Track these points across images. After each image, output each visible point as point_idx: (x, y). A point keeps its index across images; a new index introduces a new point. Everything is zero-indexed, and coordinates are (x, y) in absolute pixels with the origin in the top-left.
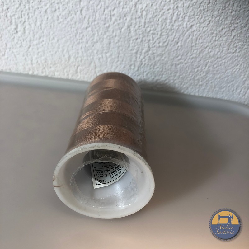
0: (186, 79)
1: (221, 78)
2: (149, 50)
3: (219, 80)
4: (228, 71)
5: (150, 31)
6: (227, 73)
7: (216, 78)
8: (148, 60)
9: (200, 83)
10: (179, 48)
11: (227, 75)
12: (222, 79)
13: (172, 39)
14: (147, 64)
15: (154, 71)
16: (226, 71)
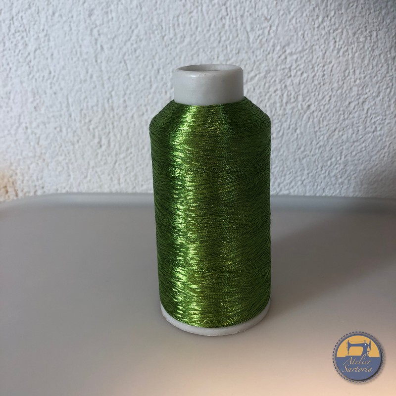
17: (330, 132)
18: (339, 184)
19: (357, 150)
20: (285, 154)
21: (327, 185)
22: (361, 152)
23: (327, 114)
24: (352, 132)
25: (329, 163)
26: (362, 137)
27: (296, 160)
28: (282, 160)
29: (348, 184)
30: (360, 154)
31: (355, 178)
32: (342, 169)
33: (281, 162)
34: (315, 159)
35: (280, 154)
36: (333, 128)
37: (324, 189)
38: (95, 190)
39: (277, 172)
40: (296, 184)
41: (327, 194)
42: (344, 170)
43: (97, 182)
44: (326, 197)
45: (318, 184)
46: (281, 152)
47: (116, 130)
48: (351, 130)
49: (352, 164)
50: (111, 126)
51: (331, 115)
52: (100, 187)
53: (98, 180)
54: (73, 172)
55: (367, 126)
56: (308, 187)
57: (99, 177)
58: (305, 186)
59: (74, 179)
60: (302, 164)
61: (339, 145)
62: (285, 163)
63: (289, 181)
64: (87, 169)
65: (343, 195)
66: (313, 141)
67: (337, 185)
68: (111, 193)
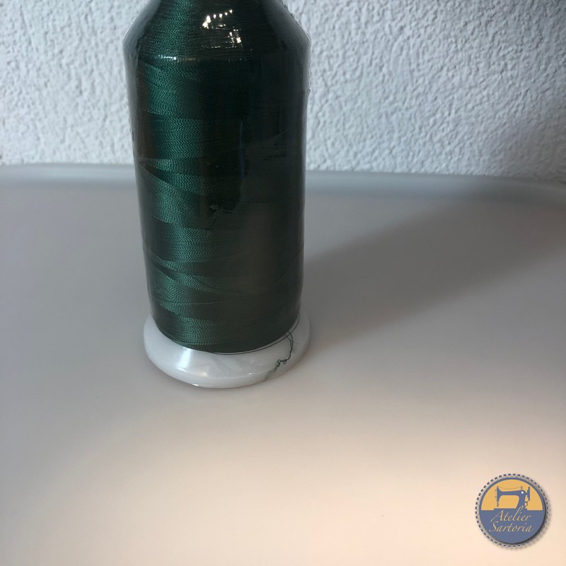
0: (415, 143)
1: (489, 131)
2: (328, 91)
3: (484, 137)
4: (501, 114)
5: (322, 52)
6: (499, 118)
7: (479, 133)
8: (330, 112)
9: (448, 149)
10: (387, 77)
11: (499, 122)
12: (492, 132)
13: (369, 62)
14: (328, 121)
15: (345, 133)
16: (496, 113)
17: (434, 72)
18: (446, 154)
19: (476, 101)
20: (364, 106)
21: (427, 156)
22: (481, 103)
23: (430, 41)
24: (469, 72)
25: (431, 121)
26: (484, 80)
27: (380, 117)
28: (360, 116)
29: (460, 154)
30: (480, 107)
31: (471, 144)
32: (451, 131)
33: (359, 119)
34: (411, 115)
35: (356, 106)
36: (439, 66)
37: (423, 162)
38: (78, 161)
39: (353, 134)
40: (380, 154)
41: (428, 169)
42: (455, 132)
43: (80, 149)
44: (426, 175)
45: (414, 155)
46: (359, 104)
47: (102, 66)
48: (466, 68)
49: (467, 123)
50: (94, 60)
51: (436, 43)
52: (86, 156)
53: (82, 146)
54: (43, 133)
55: (492, 63)
56: (399, 160)
57: (83, 142)
58: (394, 157)
59: (45, 144)
60: (391, 123)
61: (447, 93)
62: (364, 121)
63: (370, 150)
64: (64, 129)
65: (452, 171)
66: (407, 85)
67: (443, 156)
68: (102, 165)
